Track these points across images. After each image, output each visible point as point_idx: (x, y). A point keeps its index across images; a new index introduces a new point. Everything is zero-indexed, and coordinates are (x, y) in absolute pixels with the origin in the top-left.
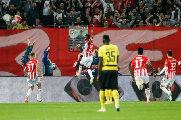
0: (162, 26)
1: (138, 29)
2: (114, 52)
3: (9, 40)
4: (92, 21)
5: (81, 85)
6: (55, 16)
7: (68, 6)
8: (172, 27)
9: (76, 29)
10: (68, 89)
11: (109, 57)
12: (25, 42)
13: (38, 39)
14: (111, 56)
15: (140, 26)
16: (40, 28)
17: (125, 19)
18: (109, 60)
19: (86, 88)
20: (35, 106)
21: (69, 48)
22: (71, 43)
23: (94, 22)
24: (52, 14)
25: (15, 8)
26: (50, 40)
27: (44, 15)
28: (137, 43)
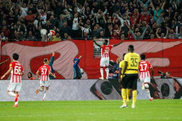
0: (168, 38)
1: (150, 41)
2: (137, 59)
3: (45, 50)
4: (113, 34)
5: (103, 86)
6: (83, 30)
7: (93, 23)
8: (176, 39)
9: (99, 41)
10: (93, 89)
11: (133, 62)
12: (58, 52)
13: (68, 49)
14: (134, 62)
15: (151, 39)
16: (70, 40)
17: (139, 33)
18: (132, 65)
19: (108, 89)
20: (66, 103)
21: (94, 57)
22: (96, 52)
23: (114, 35)
24: (80, 29)
25: (51, 24)
26: (78, 50)
27: (73, 30)
28: (149, 52)
